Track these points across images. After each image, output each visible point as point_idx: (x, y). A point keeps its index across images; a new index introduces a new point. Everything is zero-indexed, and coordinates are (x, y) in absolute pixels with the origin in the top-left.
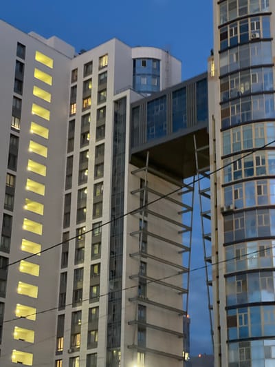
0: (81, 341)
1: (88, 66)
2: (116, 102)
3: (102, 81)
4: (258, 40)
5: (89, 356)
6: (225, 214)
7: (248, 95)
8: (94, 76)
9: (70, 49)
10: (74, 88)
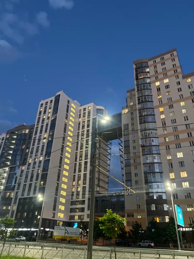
0: (81, 182)
1: (85, 109)
2: (93, 119)
3: (89, 113)
4: (149, 101)
5: (83, 187)
6: (142, 146)
7: (147, 115)
9: (79, 104)
10: (80, 114)
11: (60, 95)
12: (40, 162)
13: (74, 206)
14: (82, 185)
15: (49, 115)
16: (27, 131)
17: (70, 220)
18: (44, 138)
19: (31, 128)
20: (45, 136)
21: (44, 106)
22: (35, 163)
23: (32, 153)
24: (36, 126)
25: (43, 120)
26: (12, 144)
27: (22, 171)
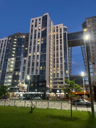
0: (59, 68)
8: (59, 29)
10: (54, 30)
11: (47, 15)
12: (38, 56)
13: (56, 81)
14: (60, 70)
15: (40, 28)
16: (24, 37)
17: (54, 88)
18: (38, 42)
19: (27, 35)
20: (39, 40)
21: (34, 22)
22: (34, 56)
23: (30, 50)
24: (30, 34)
25: (36, 31)
26: (15, 44)
27: (25, 61)
